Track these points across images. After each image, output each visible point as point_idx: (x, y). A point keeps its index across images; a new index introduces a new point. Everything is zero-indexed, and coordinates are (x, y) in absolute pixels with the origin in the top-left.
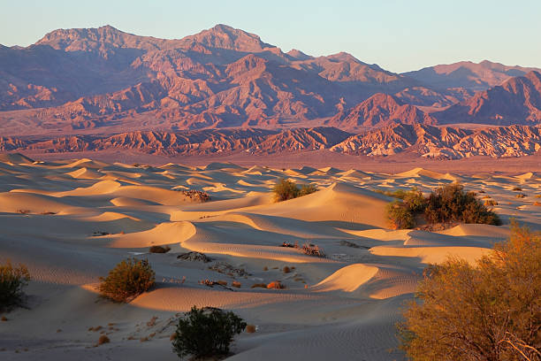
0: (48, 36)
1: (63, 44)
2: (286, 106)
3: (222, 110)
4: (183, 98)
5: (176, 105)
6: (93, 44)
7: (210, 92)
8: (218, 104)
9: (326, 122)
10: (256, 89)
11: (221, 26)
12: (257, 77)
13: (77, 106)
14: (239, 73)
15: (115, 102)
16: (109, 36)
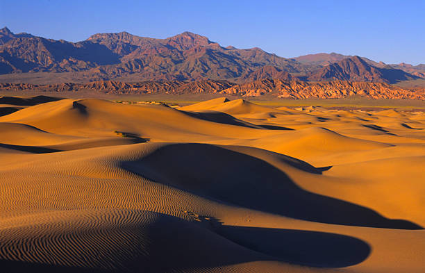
0: (92, 37)
1: (99, 41)
2: (215, 71)
3: (178, 73)
4: (157, 68)
5: (152, 70)
6: (115, 41)
7: (173, 64)
8: (176, 70)
9: (235, 80)
10: (199, 63)
11: (187, 32)
12: (200, 56)
13: (97, 70)
14: (192, 55)
15: (118, 68)
16: (124, 37)
